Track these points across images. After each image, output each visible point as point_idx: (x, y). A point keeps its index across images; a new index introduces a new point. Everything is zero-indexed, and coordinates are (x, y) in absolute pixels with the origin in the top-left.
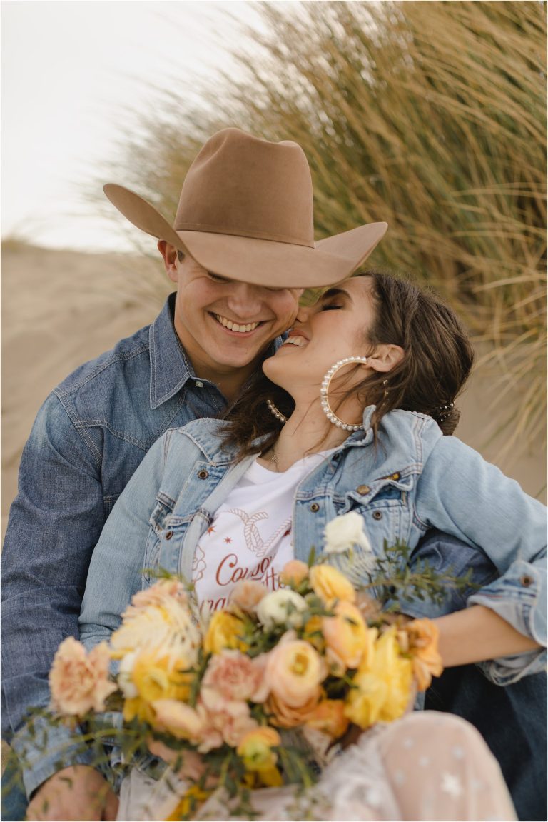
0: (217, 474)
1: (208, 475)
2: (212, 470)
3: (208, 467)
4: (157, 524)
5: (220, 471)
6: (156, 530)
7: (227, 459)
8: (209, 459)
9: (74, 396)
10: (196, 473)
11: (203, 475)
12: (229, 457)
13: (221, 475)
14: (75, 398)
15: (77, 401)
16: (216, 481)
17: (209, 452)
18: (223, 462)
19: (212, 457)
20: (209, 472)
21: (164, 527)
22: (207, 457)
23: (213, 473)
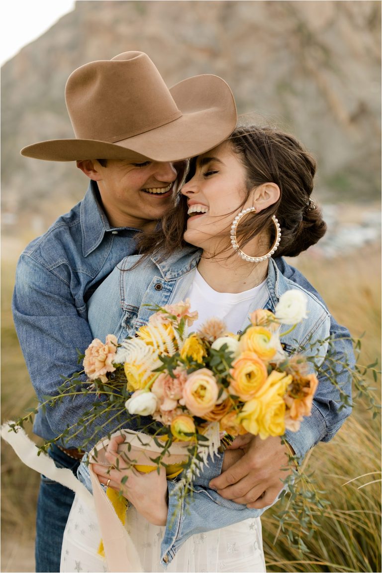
0: (168, 287)
1: (162, 288)
2: (165, 284)
3: (163, 282)
4: (127, 325)
5: (170, 286)
6: (127, 329)
7: (175, 275)
8: (163, 275)
9: (38, 251)
10: (154, 285)
11: (158, 287)
12: (176, 274)
13: (171, 288)
14: (40, 253)
15: (43, 254)
16: (169, 294)
17: (164, 270)
18: (172, 278)
19: (165, 273)
20: (163, 285)
21: (132, 327)
22: (162, 273)
23: (166, 286)
